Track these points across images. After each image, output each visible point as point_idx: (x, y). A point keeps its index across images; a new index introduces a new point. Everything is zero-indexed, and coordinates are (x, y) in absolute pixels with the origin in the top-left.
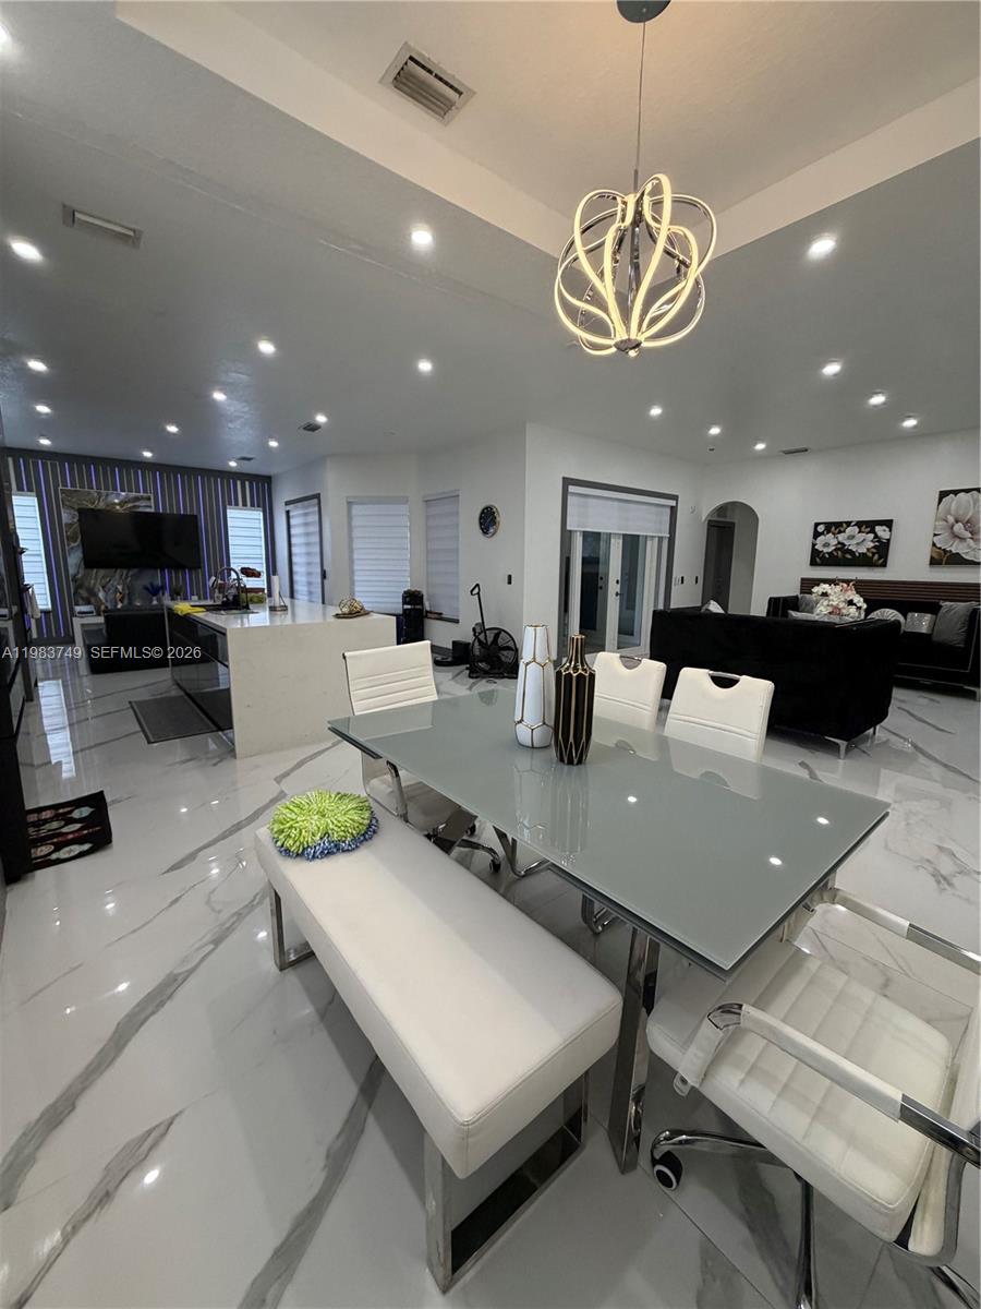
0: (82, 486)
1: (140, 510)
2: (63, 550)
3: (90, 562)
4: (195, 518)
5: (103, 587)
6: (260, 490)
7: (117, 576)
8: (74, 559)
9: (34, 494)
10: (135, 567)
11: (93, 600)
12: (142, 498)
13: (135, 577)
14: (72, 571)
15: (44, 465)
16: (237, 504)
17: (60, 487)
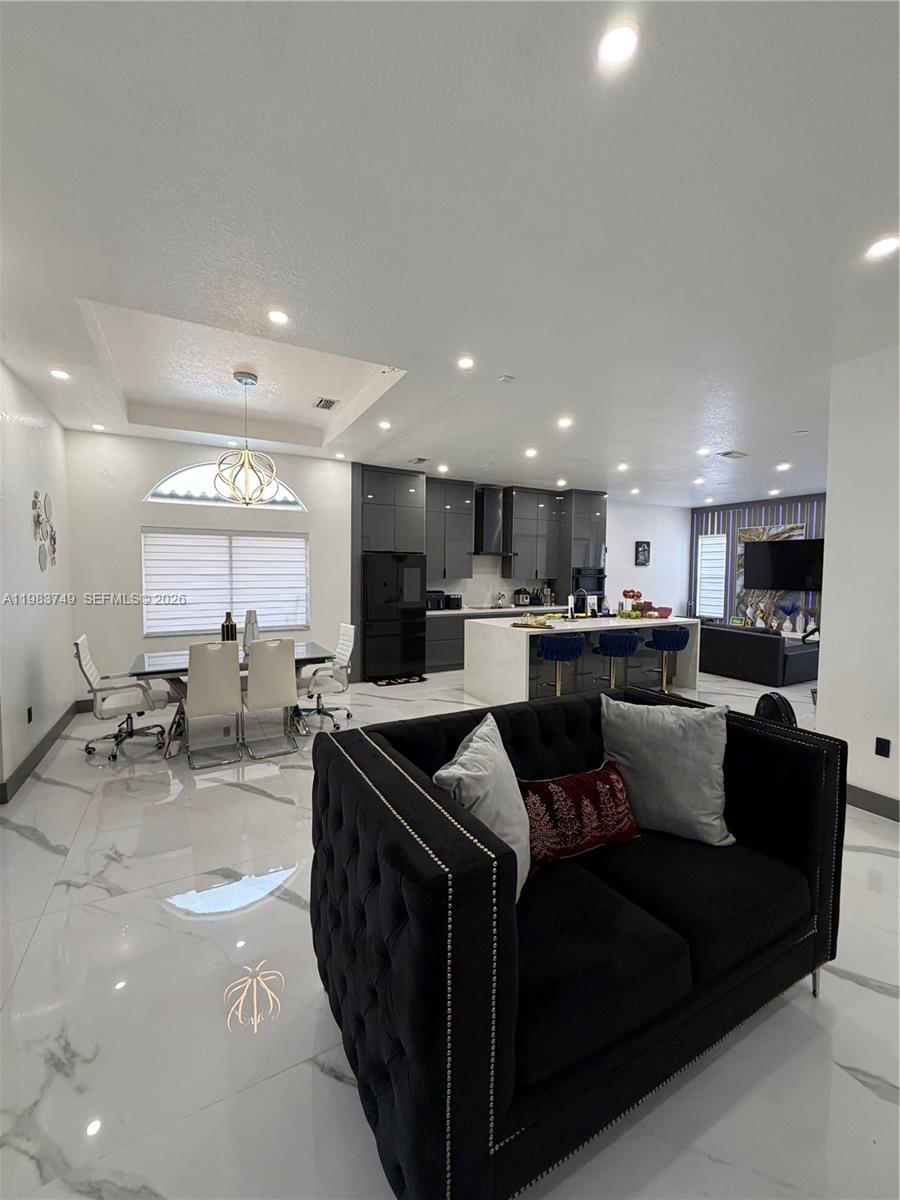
0: (754, 525)
1: (793, 538)
2: (735, 572)
8: (740, 582)
9: (725, 534)
10: (782, 589)
11: (746, 614)
12: (797, 528)
13: (781, 598)
15: (733, 513)
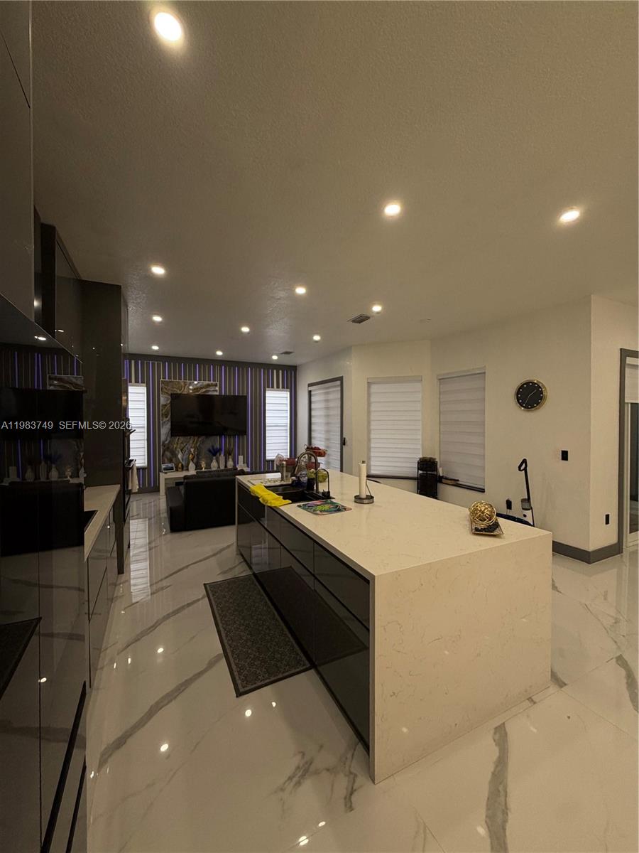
0: (175, 378)
1: (210, 393)
2: (159, 422)
3: (176, 431)
4: (245, 398)
5: (181, 450)
6: (288, 376)
7: (191, 442)
8: (165, 430)
9: (145, 385)
10: (203, 435)
11: (174, 460)
12: (212, 385)
13: (203, 442)
14: (163, 438)
15: (153, 364)
16: (273, 387)
17: (162, 379)
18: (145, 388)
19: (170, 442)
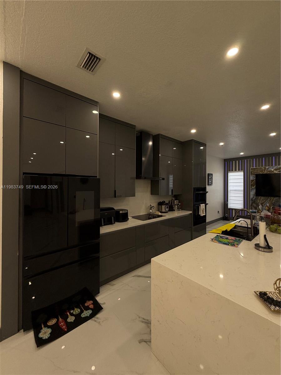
0: (259, 166)
2: (250, 188)
3: (258, 194)
5: (261, 204)
8: (253, 193)
9: (243, 171)
10: (277, 197)
11: (258, 208)
13: (277, 201)
14: (251, 197)
17: (254, 167)
18: (243, 173)
19: (255, 199)
